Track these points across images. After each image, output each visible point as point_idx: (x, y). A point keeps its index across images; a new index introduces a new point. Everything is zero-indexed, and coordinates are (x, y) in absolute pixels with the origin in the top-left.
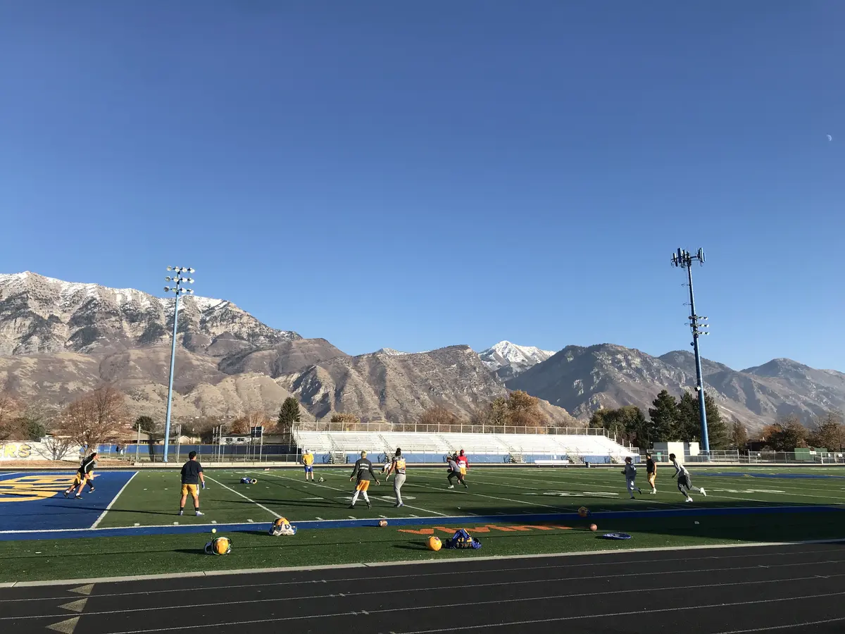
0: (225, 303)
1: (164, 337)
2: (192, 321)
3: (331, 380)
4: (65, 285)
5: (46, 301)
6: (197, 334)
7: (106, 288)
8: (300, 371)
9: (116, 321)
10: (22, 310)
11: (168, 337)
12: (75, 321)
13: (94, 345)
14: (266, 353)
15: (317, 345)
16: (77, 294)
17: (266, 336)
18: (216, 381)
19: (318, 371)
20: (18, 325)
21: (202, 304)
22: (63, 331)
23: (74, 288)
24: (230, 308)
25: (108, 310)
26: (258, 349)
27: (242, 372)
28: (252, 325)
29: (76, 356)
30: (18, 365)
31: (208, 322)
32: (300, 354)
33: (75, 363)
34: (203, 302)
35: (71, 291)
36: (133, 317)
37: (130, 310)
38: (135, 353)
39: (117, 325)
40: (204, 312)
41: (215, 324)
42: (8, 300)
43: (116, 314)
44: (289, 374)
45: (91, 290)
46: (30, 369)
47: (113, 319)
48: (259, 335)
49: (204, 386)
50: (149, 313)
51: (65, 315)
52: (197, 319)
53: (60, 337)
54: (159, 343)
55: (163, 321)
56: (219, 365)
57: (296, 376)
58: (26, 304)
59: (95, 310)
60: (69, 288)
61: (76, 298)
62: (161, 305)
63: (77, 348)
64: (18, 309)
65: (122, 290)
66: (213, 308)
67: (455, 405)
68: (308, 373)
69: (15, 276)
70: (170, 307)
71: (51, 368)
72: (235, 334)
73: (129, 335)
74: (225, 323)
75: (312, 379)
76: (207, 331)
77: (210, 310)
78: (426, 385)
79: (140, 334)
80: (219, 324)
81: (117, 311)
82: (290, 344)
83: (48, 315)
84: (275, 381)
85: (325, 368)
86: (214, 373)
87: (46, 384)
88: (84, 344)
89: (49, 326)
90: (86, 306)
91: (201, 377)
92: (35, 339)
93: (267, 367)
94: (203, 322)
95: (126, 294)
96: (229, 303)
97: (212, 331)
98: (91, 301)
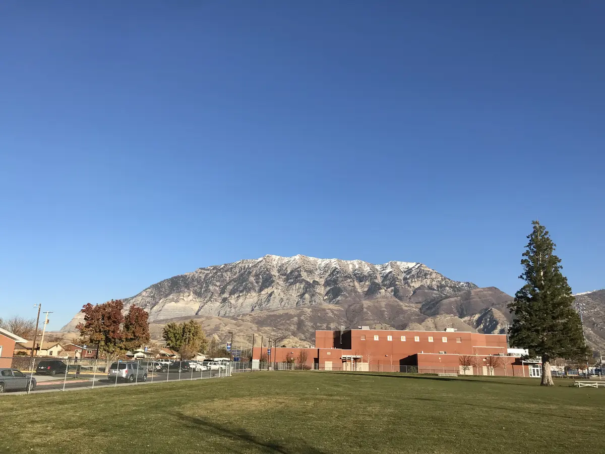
0: (419, 265)
1: (381, 291)
2: (398, 279)
3: (505, 319)
4: (319, 261)
5: (310, 272)
6: (402, 288)
7: (342, 261)
8: (480, 313)
9: (351, 281)
10: (299, 279)
11: (384, 290)
12: (327, 283)
13: (339, 298)
14: (452, 299)
15: (490, 292)
16: (327, 266)
17: (451, 287)
18: (421, 321)
19: (494, 312)
20: (297, 288)
21: (403, 266)
22: (321, 290)
23: (325, 262)
24: (422, 268)
25: (345, 275)
26: (447, 297)
27: (438, 314)
28: (440, 279)
29: (331, 306)
30: (302, 313)
31: (409, 279)
32: (479, 300)
33: (332, 311)
34: (404, 265)
35: (323, 265)
36: (361, 278)
37: (358, 274)
38: (366, 303)
39: (351, 284)
40: (405, 272)
41: (413, 280)
42: (291, 272)
43: (350, 278)
44: (472, 315)
45: (334, 263)
46: (309, 316)
47: (349, 280)
48: (445, 286)
49: (414, 324)
50: (370, 275)
51: (321, 280)
52: (401, 277)
53: (320, 294)
54: (379, 296)
55: (379, 280)
56: (420, 309)
57: (477, 316)
58: (300, 275)
59: (338, 276)
60: (322, 262)
61: (326, 269)
62: (377, 270)
63: (330, 300)
64: (296, 278)
65: (352, 261)
66: (411, 269)
68: (485, 314)
69: (293, 258)
70: (383, 270)
71: (319, 314)
72: (428, 286)
73: (359, 290)
74: (420, 279)
75: (490, 318)
76: (409, 286)
77: (409, 271)
78: (590, 322)
79: (366, 289)
80: (416, 280)
81: (351, 275)
82: (469, 292)
83: (312, 281)
84: (463, 320)
85: (499, 309)
86: (418, 315)
87: (318, 324)
88: (334, 298)
89: (314, 287)
90: (332, 273)
91: (410, 319)
92: (307, 296)
93: (454, 310)
94: (405, 279)
95: (355, 264)
96: (421, 265)
97: (412, 285)
98: (335, 270)
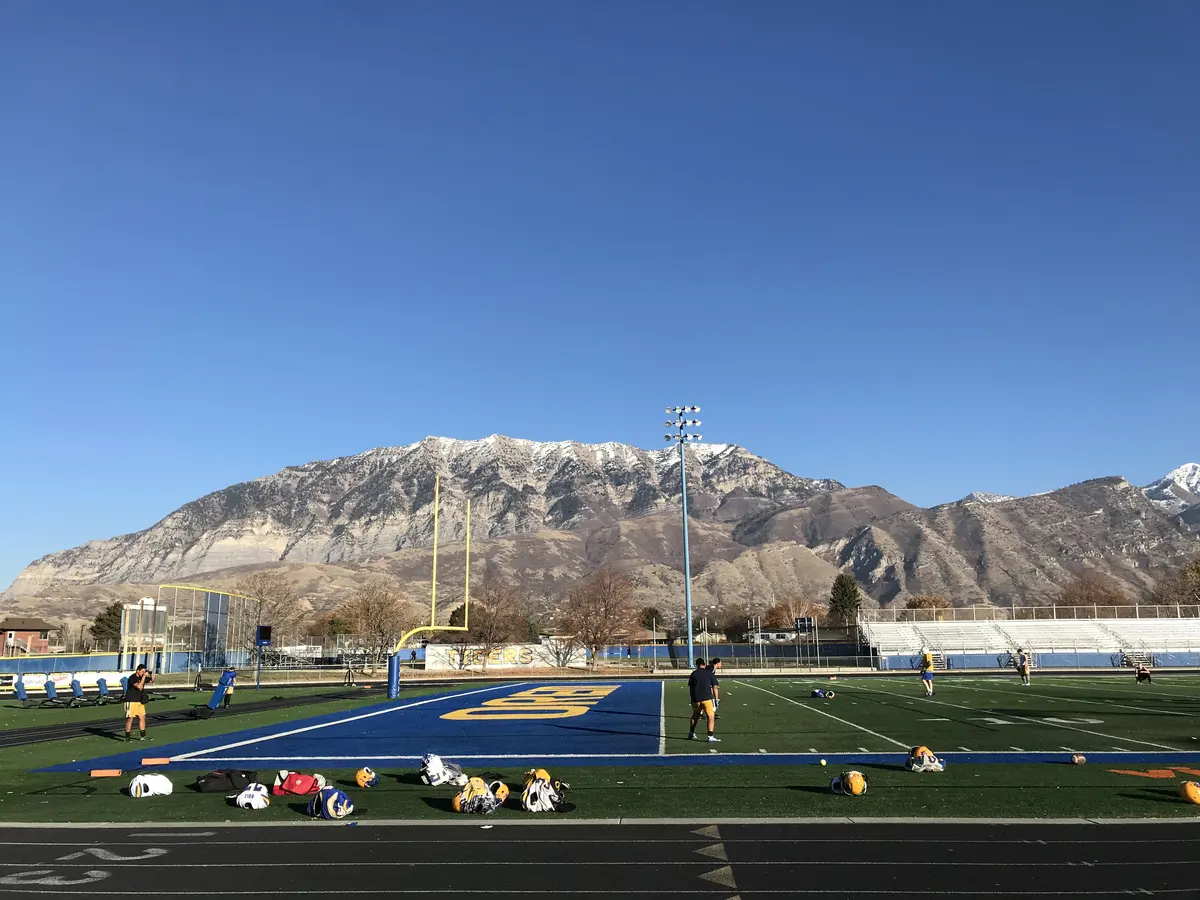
0: (732, 448)
1: (658, 501)
2: (691, 477)
3: (897, 546)
4: (536, 447)
5: (518, 469)
6: (700, 493)
7: (583, 445)
8: (848, 536)
9: (599, 485)
10: (494, 482)
11: (663, 500)
12: (552, 490)
13: (576, 518)
14: (794, 512)
15: (868, 496)
16: (552, 456)
17: (794, 489)
18: (731, 557)
19: (874, 535)
20: (491, 501)
21: (702, 452)
22: (540, 503)
23: (547, 448)
24: (739, 455)
25: (588, 473)
26: (785, 508)
27: (766, 541)
28: (772, 475)
29: (557, 534)
30: (496, 550)
31: (712, 476)
32: (844, 511)
33: (557, 543)
34: (702, 450)
35: (544, 454)
36: (618, 478)
37: (614, 470)
38: (626, 525)
39: (601, 490)
40: (705, 463)
41: (721, 479)
42: (478, 471)
43: (597, 477)
44: (832, 541)
45: (566, 449)
46: (509, 554)
47: (595, 483)
48: (782, 489)
49: (717, 563)
50: (637, 472)
51: (541, 483)
52: (698, 474)
53: (537, 512)
54: (654, 509)
55: (655, 480)
56: (733, 533)
57: (842, 543)
58: (497, 475)
59: (573, 474)
60: (541, 449)
61: (551, 461)
62: (651, 461)
63: (557, 523)
64: (489, 481)
65: (602, 445)
66: (717, 456)
67: (1109, 574)
68: (859, 538)
69: (482, 443)
70: (662, 461)
71: (531, 551)
72: (750, 489)
73: (616, 502)
74: (735, 475)
75: (867, 546)
76: (713, 489)
77: (713, 461)
78: (1053, 546)
79: (629, 499)
80: (726, 478)
81: (599, 473)
82: (827, 499)
83: (521, 486)
84: (813, 552)
85: (884, 528)
86: (727, 545)
87: (528, 571)
88: (564, 519)
89: (525, 498)
90: (562, 470)
91: (712, 553)
92: (510, 516)
93: (801, 535)
94: (706, 476)
95: (608, 450)
96: (737, 448)
97: (718, 488)
98: (568, 463)
